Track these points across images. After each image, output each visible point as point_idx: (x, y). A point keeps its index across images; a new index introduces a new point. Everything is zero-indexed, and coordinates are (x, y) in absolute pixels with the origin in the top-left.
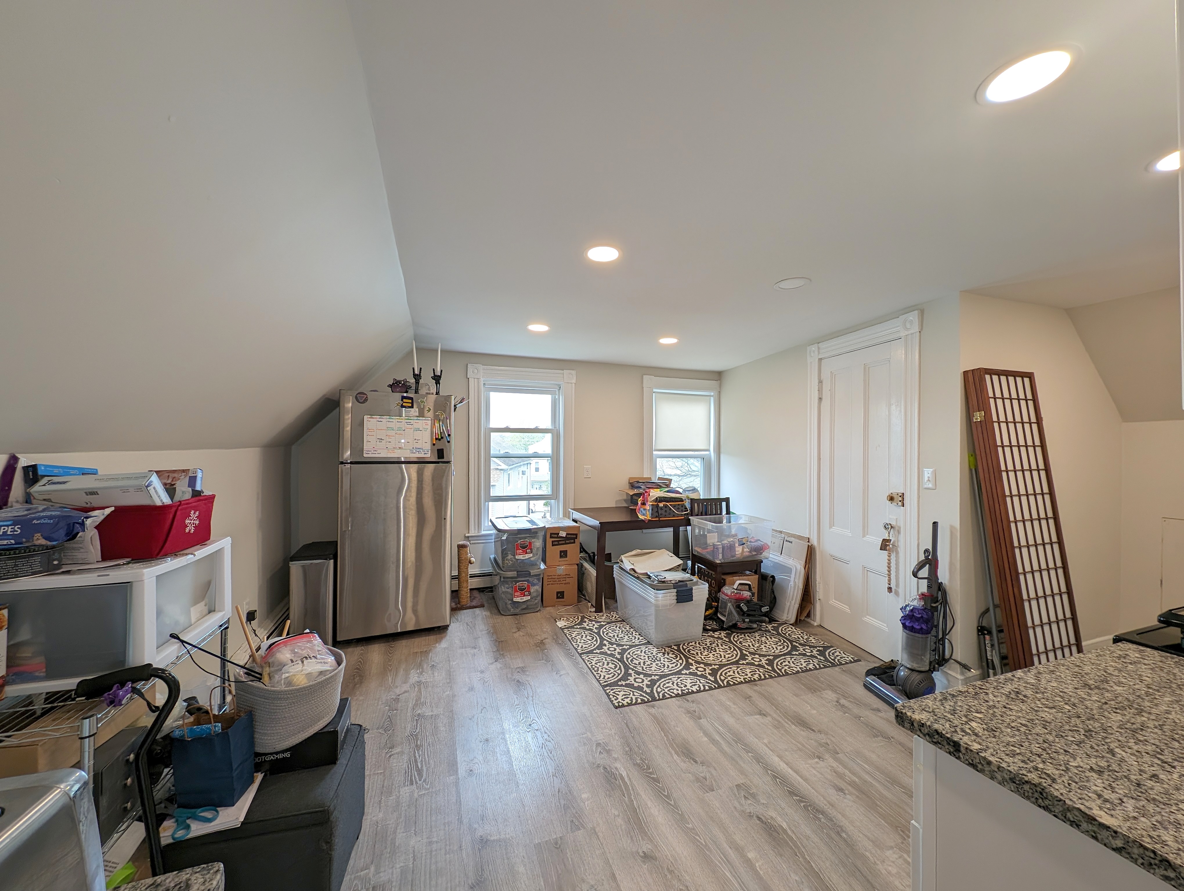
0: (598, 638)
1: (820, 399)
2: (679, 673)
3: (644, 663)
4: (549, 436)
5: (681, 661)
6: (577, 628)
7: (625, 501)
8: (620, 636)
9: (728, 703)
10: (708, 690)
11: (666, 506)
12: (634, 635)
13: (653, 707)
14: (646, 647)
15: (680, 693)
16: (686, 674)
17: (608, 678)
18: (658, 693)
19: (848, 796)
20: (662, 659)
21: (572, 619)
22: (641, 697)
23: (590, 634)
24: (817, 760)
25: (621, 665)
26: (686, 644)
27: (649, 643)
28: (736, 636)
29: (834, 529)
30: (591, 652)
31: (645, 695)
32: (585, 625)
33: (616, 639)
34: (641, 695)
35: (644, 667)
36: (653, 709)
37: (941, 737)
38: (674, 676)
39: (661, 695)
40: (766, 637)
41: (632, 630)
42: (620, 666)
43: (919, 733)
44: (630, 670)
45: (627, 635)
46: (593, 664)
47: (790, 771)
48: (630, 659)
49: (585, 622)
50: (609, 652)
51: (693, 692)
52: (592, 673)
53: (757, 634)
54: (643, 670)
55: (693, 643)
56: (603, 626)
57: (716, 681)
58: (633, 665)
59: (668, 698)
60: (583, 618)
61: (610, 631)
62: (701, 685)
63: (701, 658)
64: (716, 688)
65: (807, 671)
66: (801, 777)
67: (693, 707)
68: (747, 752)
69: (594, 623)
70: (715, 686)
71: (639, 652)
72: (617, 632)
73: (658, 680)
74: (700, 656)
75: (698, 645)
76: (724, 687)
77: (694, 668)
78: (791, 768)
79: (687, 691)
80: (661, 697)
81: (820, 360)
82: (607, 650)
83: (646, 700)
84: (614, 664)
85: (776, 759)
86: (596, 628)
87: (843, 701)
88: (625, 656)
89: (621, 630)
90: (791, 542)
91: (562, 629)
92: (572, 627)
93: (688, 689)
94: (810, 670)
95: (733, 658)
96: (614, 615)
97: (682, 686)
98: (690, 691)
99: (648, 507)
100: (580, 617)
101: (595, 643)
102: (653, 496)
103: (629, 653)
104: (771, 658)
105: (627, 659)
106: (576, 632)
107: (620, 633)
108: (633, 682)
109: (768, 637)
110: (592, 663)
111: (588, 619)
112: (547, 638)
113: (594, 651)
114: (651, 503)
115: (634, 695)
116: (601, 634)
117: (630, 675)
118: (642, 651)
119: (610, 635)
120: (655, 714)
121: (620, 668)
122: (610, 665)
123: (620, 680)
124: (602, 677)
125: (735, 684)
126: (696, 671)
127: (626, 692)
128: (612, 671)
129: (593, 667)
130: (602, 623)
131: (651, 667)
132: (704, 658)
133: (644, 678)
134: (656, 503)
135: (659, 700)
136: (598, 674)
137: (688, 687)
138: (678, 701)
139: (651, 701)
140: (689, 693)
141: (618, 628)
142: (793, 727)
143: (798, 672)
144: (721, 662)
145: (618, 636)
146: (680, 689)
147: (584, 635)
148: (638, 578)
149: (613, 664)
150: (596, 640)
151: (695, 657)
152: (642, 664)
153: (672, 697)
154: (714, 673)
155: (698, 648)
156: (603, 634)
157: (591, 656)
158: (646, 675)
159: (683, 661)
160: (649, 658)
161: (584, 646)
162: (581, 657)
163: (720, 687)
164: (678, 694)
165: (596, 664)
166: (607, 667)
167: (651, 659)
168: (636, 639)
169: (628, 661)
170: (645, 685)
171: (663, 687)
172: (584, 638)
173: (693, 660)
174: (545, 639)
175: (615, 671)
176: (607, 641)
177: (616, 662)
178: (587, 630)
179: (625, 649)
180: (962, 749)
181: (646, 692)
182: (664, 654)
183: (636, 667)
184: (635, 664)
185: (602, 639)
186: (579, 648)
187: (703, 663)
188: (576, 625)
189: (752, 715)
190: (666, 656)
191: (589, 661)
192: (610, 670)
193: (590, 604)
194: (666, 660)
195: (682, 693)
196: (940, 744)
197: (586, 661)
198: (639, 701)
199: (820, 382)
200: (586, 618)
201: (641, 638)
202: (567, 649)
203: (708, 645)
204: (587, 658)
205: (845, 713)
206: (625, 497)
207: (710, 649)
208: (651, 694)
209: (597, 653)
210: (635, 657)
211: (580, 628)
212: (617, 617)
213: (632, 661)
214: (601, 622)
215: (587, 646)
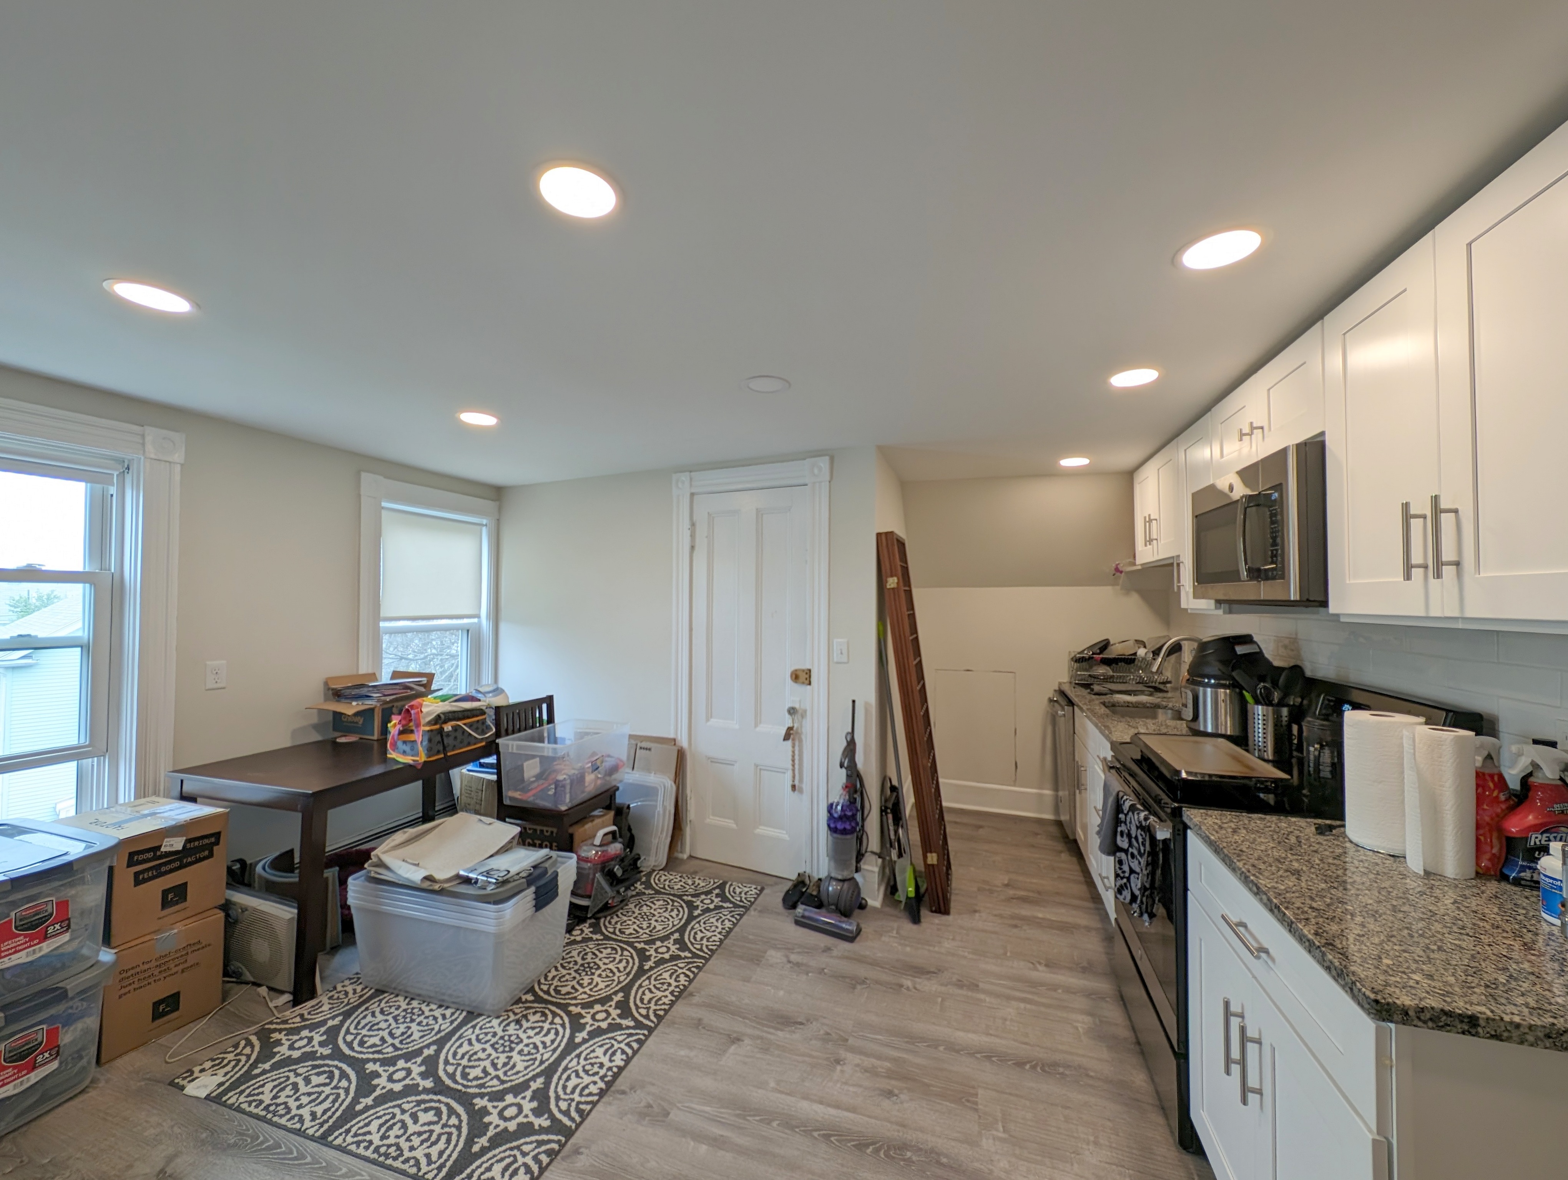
0: (344, 1066)
1: (693, 548)
2: (572, 1046)
3: (494, 1065)
4: (76, 593)
5: (557, 1020)
6: (264, 1072)
7: (316, 727)
8: (398, 1032)
9: (682, 1053)
10: (639, 1049)
11: (456, 728)
12: (427, 1013)
13: (577, 1152)
14: (474, 1027)
15: (602, 1085)
16: (585, 1041)
17: (441, 1154)
18: (567, 1113)
19: (902, 1096)
20: (523, 1036)
21: (231, 1056)
22: (543, 1148)
23: (314, 1067)
24: (839, 1068)
25: (449, 1101)
26: (543, 981)
27: (472, 1015)
28: (607, 924)
29: (713, 721)
30: (350, 1114)
31: (545, 1137)
32: (283, 1050)
33: (393, 1045)
34: (540, 1143)
35: (500, 1073)
36: (581, 1157)
37: (1451, 1016)
38: (569, 1058)
39: (574, 1114)
40: (647, 905)
41: (415, 1003)
42: (447, 1105)
43: (1416, 1022)
44: (477, 1101)
45: (412, 1021)
46: (377, 1142)
47: (832, 1111)
48: (458, 1073)
49: (278, 1043)
50: (398, 1087)
51: (621, 1069)
52: (390, 1168)
53: (632, 906)
54: (503, 1082)
55: (553, 972)
56: (338, 1028)
57: (639, 1025)
58: (475, 1083)
59: (591, 1110)
60: (264, 1035)
61: (364, 1032)
62: (622, 1046)
63: (585, 993)
64: (647, 1037)
65: (728, 933)
66: (847, 1109)
67: (639, 1098)
68: (768, 1124)
69: (305, 1033)
70: (644, 1035)
71: (466, 1047)
72: (383, 1025)
73: (547, 1084)
74: (581, 990)
75: (564, 972)
76: (656, 1026)
77: (588, 1019)
78: (829, 1105)
79: (610, 1073)
80: (578, 1119)
81: (692, 495)
82: (390, 1086)
83: (556, 1146)
84: (431, 1108)
85: (805, 1105)
86: (322, 1045)
87: (794, 957)
88: (441, 1073)
89: (390, 1018)
90: (650, 749)
91: (216, 1099)
92: (247, 1077)
93: (610, 1069)
94: (731, 929)
95: (631, 964)
96: (350, 989)
97: (596, 1069)
98: (615, 1070)
99: (418, 737)
100: (254, 1039)
101: (344, 1083)
102: (428, 714)
103: (447, 1062)
104: (676, 936)
105: (452, 1076)
106: (269, 1086)
107: (394, 1025)
108: (503, 1124)
109: (648, 903)
110: (371, 1142)
111: (280, 1031)
112: (175, 1156)
113: (359, 1107)
114: (427, 728)
115: (524, 1154)
116: (347, 1051)
117: (485, 1112)
118: (470, 1041)
119: (372, 1041)
120: (592, 1165)
121: (451, 1112)
122: (424, 1117)
123: (470, 1142)
124: (423, 1161)
125: (666, 1011)
126: (597, 1024)
127: (502, 1160)
128: (437, 1129)
129: (383, 1150)
130: (330, 1023)
131: (514, 1066)
132: (591, 990)
133: (518, 1100)
134: (437, 727)
135: (578, 1126)
136: (407, 1160)
137: (607, 1064)
138: (610, 1104)
139: (566, 1142)
140: (616, 1076)
141: (380, 1017)
142: (780, 1033)
143: (721, 941)
144: (619, 982)
145: (391, 1034)
146: (596, 1078)
147: (300, 1081)
148: (441, 892)
149: (426, 1110)
150: (344, 1075)
151: (575, 998)
152: (490, 1070)
153: (594, 1104)
154: (624, 1008)
155: (567, 977)
156: (352, 1049)
157: (355, 1125)
158: (517, 1090)
159: (561, 1018)
160: (496, 1050)
161: (319, 1110)
162: (330, 1145)
163: (651, 1030)
164: (601, 1089)
165: (383, 1138)
166: (417, 1128)
167: (501, 1049)
168: (440, 1020)
169: (456, 1082)
170: (530, 1114)
171: (565, 1093)
172: (303, 1088)
173: (576, 1005)
174: (170, 1159)
175: (444, 1126)
176: (375, 1061)
177: (431, 1101)
178: (298, 1061)
179: (429, 1056)
180: (1482, 1023)
181: (542, 1130)
182: (518, 1022)
183: (482, 1086)
184: (477, 1078)
185: (358, 1064)
186: (307, 1124)
187: (597, 1001)
188: (254, 1066)
189: (725, 1051)
190: (525, 1025)
191: (358, 1144)
192: (431, 1132)
193: (263, 991)
194: (531, 1033)
195: (606, 1083)
196: (1449, 1025)
197: (353, 1148)
198: (544, 1159)
199: (693, 525)
200: (275, 1030)
201: (448, 1012)
202: (268, 1148)
203: (580, 962)
204: (349, 1139)
205: (807, 974)
206: (315, 720)
207: (588, 968)
208: (556, 1127)
209: (367, 1108)
210: (464, 1062)
211: (274, 1067)
212: (359, 988)
213: (465, 1075)
214: (324, 1022)
215: (326, 1105)
